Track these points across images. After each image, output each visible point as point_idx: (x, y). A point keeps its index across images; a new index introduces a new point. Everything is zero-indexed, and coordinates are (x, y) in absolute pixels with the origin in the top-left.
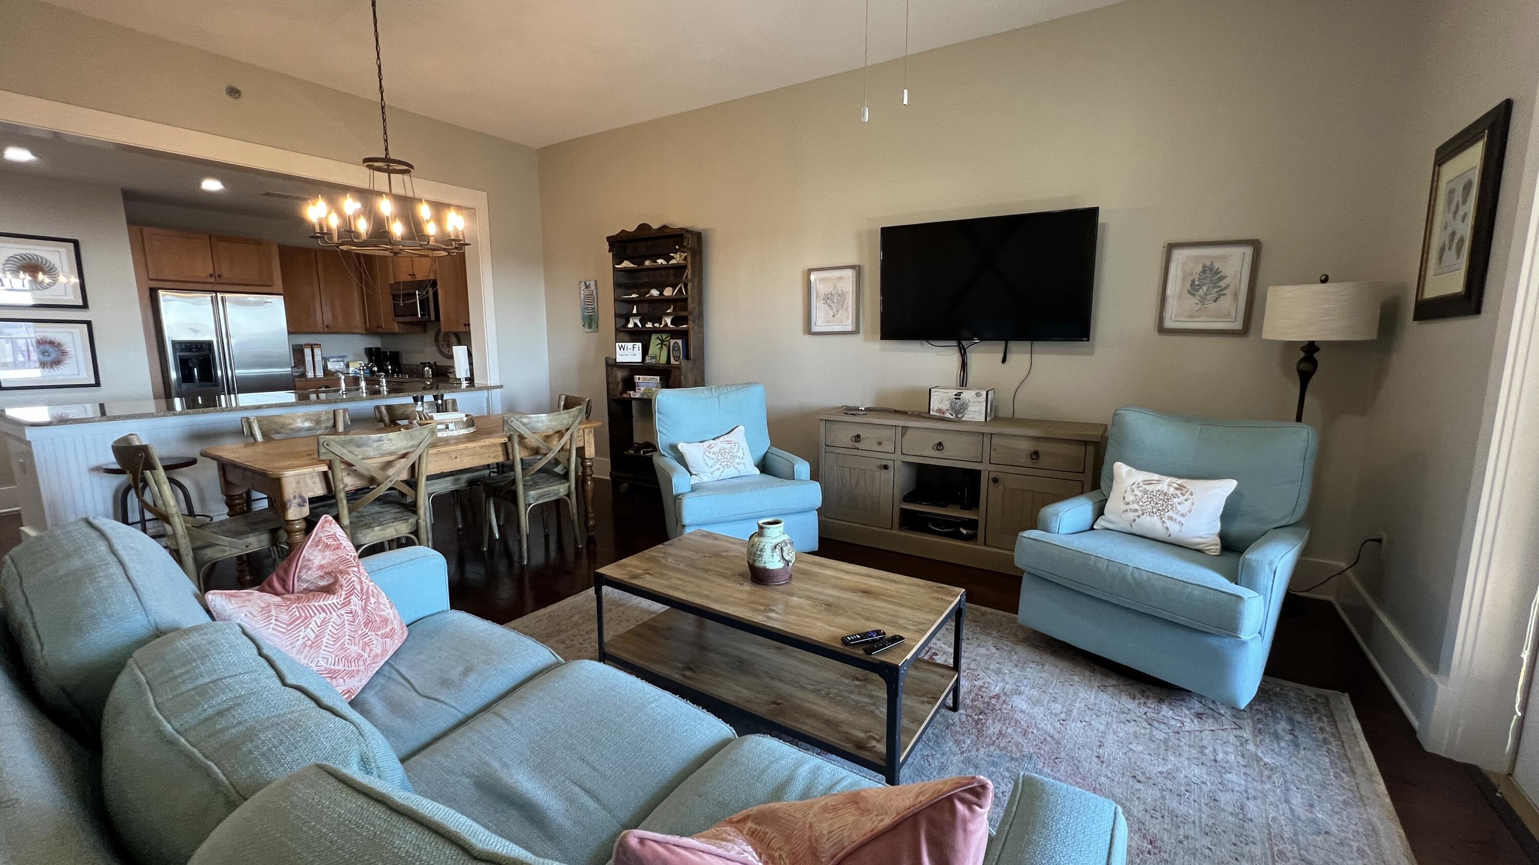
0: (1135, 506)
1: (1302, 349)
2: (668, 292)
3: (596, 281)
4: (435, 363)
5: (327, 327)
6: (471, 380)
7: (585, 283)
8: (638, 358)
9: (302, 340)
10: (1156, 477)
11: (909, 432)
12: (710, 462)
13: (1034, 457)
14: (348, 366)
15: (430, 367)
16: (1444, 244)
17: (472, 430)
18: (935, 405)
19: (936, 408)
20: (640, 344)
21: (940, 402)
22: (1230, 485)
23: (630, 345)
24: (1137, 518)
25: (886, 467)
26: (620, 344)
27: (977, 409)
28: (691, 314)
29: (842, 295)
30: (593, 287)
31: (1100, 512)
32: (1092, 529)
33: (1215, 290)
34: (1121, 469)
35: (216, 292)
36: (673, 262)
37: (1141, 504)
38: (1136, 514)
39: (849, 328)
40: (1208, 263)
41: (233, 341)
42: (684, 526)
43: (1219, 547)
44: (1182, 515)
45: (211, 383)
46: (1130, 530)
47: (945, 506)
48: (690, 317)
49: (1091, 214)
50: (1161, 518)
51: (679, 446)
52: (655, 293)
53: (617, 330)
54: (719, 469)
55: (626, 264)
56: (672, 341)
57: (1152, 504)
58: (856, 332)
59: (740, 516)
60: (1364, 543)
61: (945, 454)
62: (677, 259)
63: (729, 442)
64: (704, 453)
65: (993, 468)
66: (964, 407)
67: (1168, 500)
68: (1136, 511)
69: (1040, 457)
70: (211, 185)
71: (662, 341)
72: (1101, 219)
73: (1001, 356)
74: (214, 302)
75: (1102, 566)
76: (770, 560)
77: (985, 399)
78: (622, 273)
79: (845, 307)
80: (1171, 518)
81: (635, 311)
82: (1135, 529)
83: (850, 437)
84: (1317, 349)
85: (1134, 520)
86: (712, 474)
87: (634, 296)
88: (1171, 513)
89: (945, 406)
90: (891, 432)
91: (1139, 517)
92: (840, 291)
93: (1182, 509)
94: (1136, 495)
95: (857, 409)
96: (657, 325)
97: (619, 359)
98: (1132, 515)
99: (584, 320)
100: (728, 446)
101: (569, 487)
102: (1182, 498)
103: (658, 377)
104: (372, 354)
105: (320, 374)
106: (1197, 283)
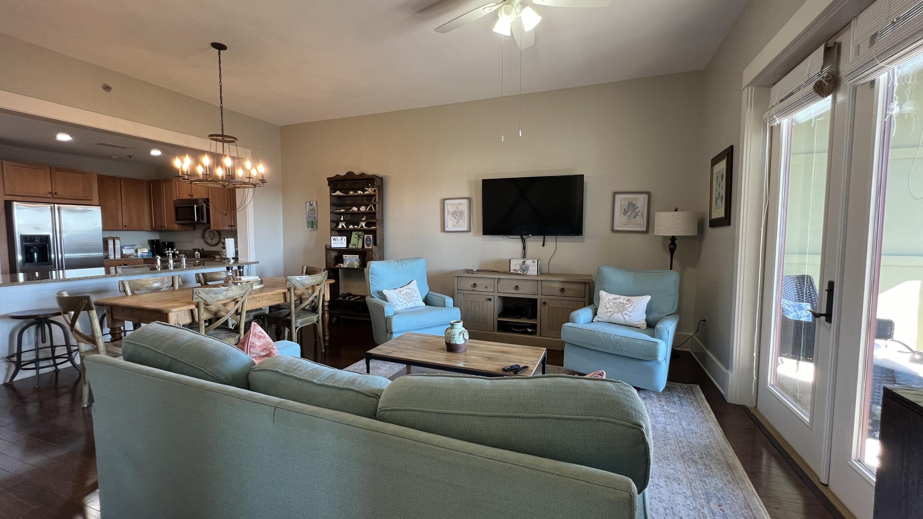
0: (611, 310)
1: (670, 239)
2: (363, 209)
3: (317, 202)
4: (203, 249)
5: (125, 226)
6: (236, 259)
7: (310, 203)
8: (344, 245)
9: (108, 234)
10: (618, 296)
11: (501, 281)
12: (401, 300)
13: (562, 291)
14: (136, 251)
15: (199, 251)
16: (717, 198)
17: (262, 286)
18: (512, 268)
19: (513, 269)
20: (346, 237)
21: (515, 265)
22: (648, 298)
23: (339, 238)
24: (612, 315)
25: (490, 300)
26: (334, 237)
27: (533, 269)
28: (378, 221)
29: (461, 213)
30: (314, 205)
31: (595, 314)
32: (592, 322)
33: (635, 213)
34: (603, 294)
35: (54, 203)
36: (367, 193)
37: (613, 308)
38: (612, 313)
39: (466, 229)
40: (630, 201)
41: (64, 235)
42: (392, 333)
43: (646, 325)
44: (631, 312)
45: (46, 263)
46: (609, 321)
47: (520, 318)
48: (377, 223)
49: (581, 177)
50: (622, 314)
51: (384, 292)
52: (355, 209)
53: (332, 230)
54: (406, 303)
55: (338, 193)
56: (366, 236)
57: (618, 308)
58: (469, 231)
59: (422, 326)
60: (700, 321)
61: (520, 291)
62: (369, 191)
63: (410, 289)
64: (398, 294)
65: (543, 297)
66: (527, 268)
67: (624, 306)
68: (611, 312)
69: (565, 291)
70: (63, 137)
71: (359, 236)
72: (585, 180)
73: (542, 243)
74: (53, 210)
75: (601, 335)
76: (458, 339)
77: (537, 264)
78: (334, 198)
79: (463, 218)
80: (626, 314)
81: (342, 219)
82: (611, 320)
83: (471, 285)
84: (676, 239)
85: (611, 316)
86: (402, 306)
87: (342, 210)
88: (625, 312)
89: (518, 268)
90: (492, 281)
91: (612, 314)
92: (460, 210)
93: (630, 309)
94: (610, 305)
95: (472, 271)
96: (356, 227)
97: (333, 246)
98: (609, 314)
99: (308, 224)
100: (409, 291)
101: (318, 317)
102: (630, 305)
103: (358, 256)
104: (152, 243)
105: (118, 256)
106: (626, 210)
